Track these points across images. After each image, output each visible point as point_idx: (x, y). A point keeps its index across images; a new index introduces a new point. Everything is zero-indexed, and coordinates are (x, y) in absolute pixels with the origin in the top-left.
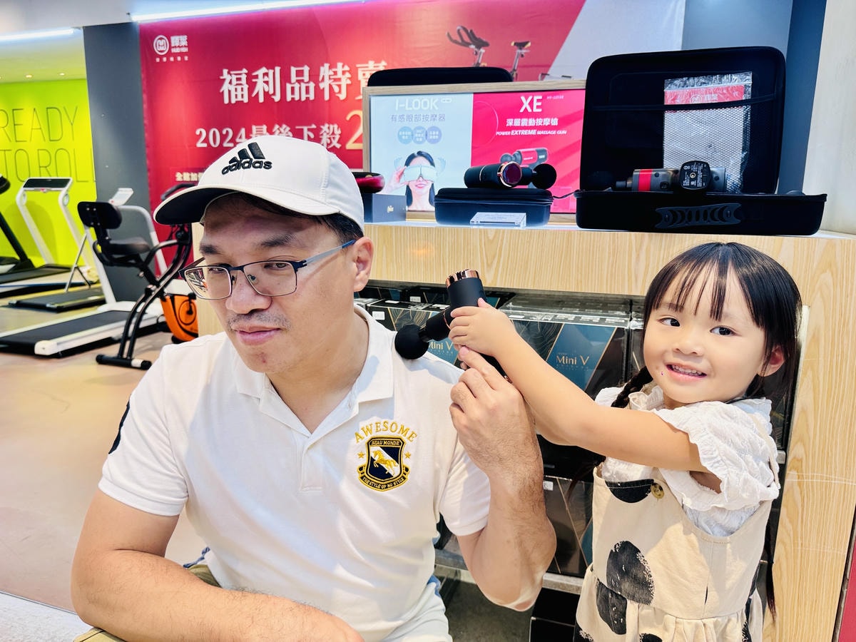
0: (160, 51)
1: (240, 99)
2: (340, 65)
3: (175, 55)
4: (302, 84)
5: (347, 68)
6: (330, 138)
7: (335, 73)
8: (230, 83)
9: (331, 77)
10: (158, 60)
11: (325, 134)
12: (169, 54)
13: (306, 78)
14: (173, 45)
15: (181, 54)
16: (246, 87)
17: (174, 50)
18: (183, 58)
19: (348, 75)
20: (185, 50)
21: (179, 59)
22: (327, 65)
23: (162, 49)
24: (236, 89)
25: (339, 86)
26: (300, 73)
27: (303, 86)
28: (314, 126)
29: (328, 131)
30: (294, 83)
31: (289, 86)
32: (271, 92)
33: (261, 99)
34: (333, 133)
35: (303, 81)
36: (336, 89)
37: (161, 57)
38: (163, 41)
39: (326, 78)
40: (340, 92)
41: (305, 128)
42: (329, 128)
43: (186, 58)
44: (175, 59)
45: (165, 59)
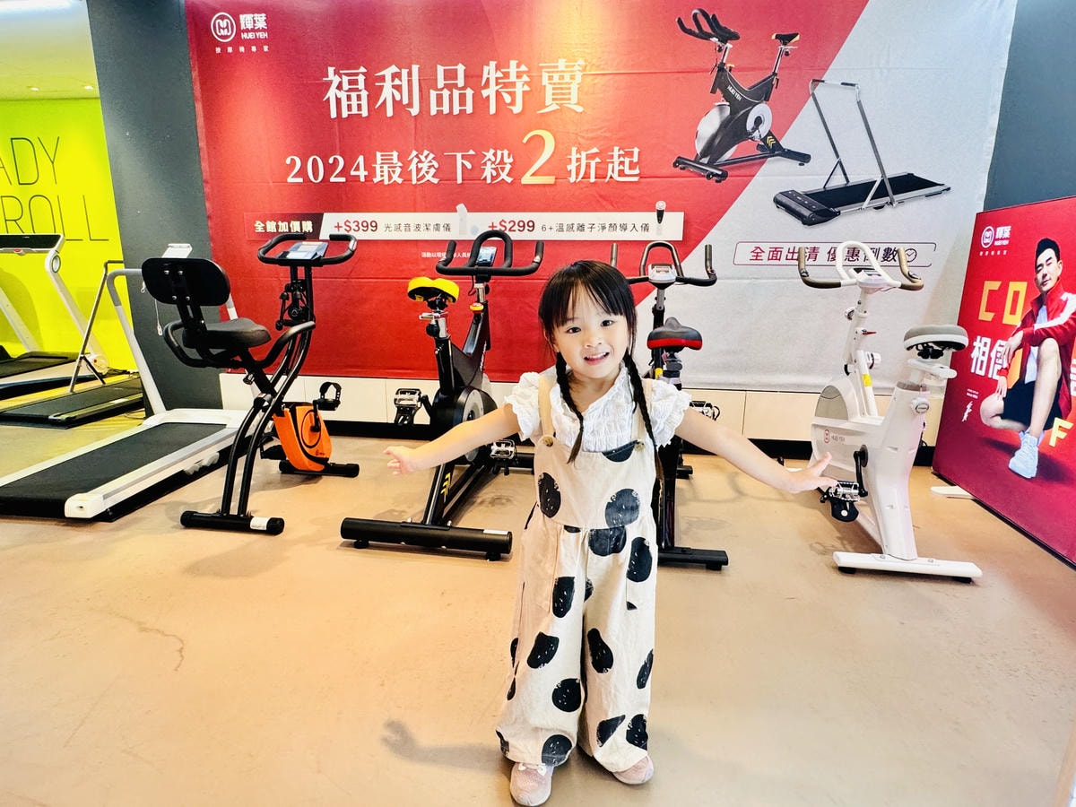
0: (222, 37)
1: (355, 111)
2: (513, 63)
3: (248, 43)
4: (454, 90)
5: (523, 68)
6: (496, 169)
7: (506, 75)
8: (340, 87)
9: (500, 81)
10: (218, 50)
11: (489, 163)
12: (238, 41)
13: (461, 82)
14: (243, 27)
15: (256, 41)
16: (364, 94)
17: (244, 36)
18: (260, 48)
19: (525, 78)
20: (263, 35)
21: (254, 49)
22: (493, 64)
23: (224, 33)
24: (349, 98)
25: (512, 94)
26: (451, 75)
27: (456, 93)
28: (472, 152)
29: (493, 159)
30: (442, 89)
31: (433, 94)
32: (405, 101)
33: (390, 113)
34: (502, 162)
35: (455, 86)
36: (508, 99)
37: (224, 46)
38: (226, 20)
39: (492, 82)
40: (513, 103)
41: (459, 155)
42: (495, 155)
43: (266, 48)
44: (248, 49)
45: (230, 50)
